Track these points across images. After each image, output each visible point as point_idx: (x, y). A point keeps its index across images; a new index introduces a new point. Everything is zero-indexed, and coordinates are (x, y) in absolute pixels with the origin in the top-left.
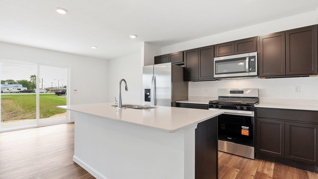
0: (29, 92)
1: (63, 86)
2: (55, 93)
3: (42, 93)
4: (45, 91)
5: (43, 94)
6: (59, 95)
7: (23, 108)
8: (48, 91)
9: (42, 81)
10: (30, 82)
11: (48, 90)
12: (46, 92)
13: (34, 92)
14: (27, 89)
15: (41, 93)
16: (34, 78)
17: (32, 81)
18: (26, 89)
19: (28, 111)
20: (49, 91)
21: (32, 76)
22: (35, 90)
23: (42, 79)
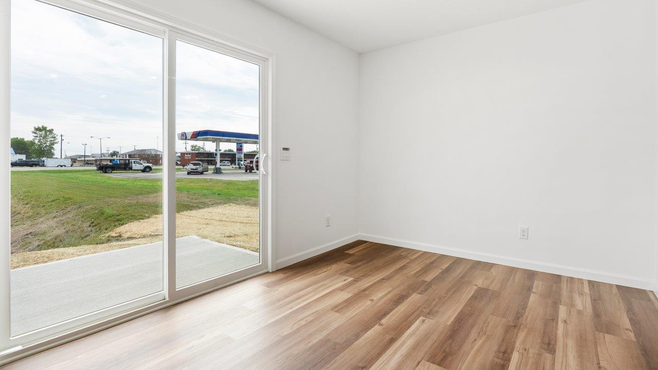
0: (31, 166)
1: (110, 152)
2: (95, 168)
3: (61, 166)
4: (69, 162)
5: (63, 168)
6: (105, 172)
7: (27, 204)
8: (75, 162)
9: (62, 140)
10: (32, 143)
11: (74, 160)
12: (71, 166)
13: (43, 166)
14: (24, 159)
15: (59, 167)
16: (43, 132)
17: (36, 141)
18: (23, 157)
19: (43, 211)
20: (77, 162)
21: (38, 129)
22: (44, 161)
23: (61, 136)
